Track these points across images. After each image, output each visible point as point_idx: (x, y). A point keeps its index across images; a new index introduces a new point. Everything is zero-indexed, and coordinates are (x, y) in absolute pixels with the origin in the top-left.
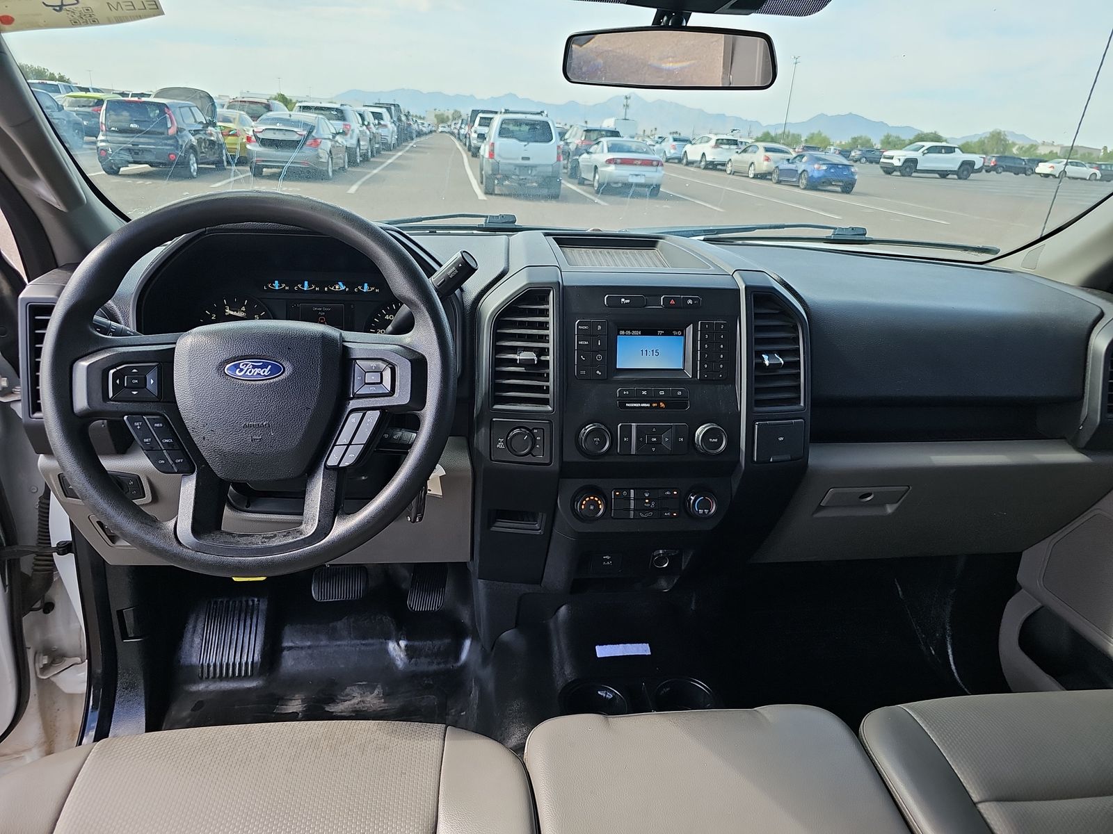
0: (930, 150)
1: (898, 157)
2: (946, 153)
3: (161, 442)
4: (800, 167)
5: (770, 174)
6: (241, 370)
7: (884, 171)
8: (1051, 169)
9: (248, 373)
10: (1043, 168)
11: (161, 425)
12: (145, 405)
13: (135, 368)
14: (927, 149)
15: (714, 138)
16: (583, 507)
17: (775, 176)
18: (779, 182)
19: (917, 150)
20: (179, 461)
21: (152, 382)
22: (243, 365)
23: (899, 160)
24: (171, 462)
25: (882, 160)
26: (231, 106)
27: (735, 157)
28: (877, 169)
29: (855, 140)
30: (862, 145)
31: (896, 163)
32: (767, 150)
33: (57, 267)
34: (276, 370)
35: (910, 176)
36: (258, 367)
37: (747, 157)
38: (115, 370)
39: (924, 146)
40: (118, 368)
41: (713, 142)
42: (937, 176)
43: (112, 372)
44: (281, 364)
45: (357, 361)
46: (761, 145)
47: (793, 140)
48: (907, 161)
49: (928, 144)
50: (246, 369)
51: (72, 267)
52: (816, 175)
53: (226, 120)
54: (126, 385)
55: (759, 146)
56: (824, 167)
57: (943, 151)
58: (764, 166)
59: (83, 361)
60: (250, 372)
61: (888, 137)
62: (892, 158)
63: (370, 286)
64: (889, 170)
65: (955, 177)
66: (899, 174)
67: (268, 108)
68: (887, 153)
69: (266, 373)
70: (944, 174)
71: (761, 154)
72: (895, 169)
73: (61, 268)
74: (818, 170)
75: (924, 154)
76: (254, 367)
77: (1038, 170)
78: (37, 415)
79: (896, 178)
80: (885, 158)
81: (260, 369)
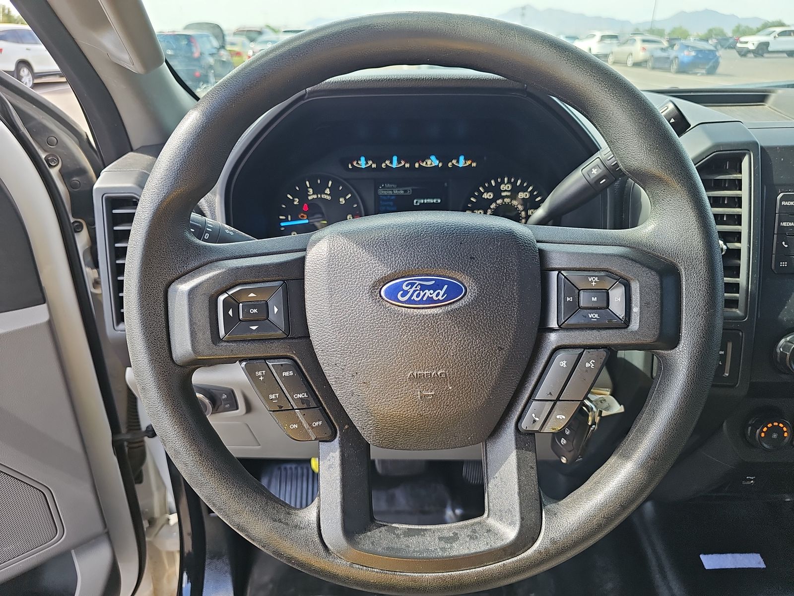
0: (782, 34)
1: (751, 42)
3: (293, 398)
4: (672, 53)
5: (646, 61)
6: (405, 293)
7: (740, 54)
9: (414, 297)
11: (291, 373)
12: (268, 344)
13: (251, 290)
14: (777, 34)
15: (599, 34)
16: (763, 435)
17: (650, 64)
18: (653, 68)
19: (769, 34)
20: (317, 424)
21: (276, 310)
22: (407, 286)
23: (753, 44)
24: (306, 425)
25: (739, 45)
26: (235, 34)
27: (616, 49)
28: (734, 53)
29: (710, 31)
30: (716, 35)
31: (751, 47)
32: (644, 41)
33: (132, 150)
34: (454, 291)
35: (762, 57)
36: (429, 288)
37: (627, 48)
38: (226, 295)
39: (774, 31)
40: (231, 292)
41: (598, 38)
43: (222, 298)
44: (462, 284)
45: (562, 272)
46: (638, 38)
47: (660, 33)
48: (760, 44)
49: (779, 30)
50: (412, 291)
51: (155, 150)
52: (686, 60)
53: (232, 44)
54: (241, 317)
55: (636, 39)
56: (693, 54)
57: (792, 34)
58: (641, 55)
59: (181, 283)
60: (418, 296)
61: (738, 27)
62: (747, 43)
63: (466, 159)
64: (744, 53)
66: (753, 56)
67: (260, 33)
68: (740, 40)
69: (440, 297)
71: (639, 45)
72: (749, 51)
73: (137, 151)
74: (687, 55)
75: (775, 38)
76: (424, 287)
78: (121, 326)
79: (751, 60)
80: (741, 43)
81: (432, 291)
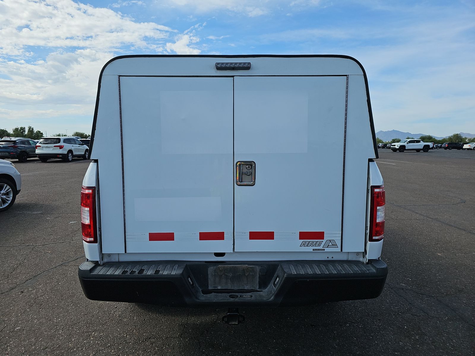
0: (410, 142)
2: (416, 143)
7: (393, 151)
8: (469, 147)
10: (466, 146)
14: (408, 142)
19: (404, 142)
23: (398, 146)
35: (403, 152)
39: (407, 141)
42: (415, 151)
48: (401, 146)
49: (409, 140)
57: (415, 142)
62: (395, 145)
64: (395, 150)
65: (423, 151)
66: (398, 151)
68: (393, 144)
70: (418, 150)
72: (397, 149)
75: (407, 144)
77: (464, 147)
79: (398, 153)
80: (392, 146)
